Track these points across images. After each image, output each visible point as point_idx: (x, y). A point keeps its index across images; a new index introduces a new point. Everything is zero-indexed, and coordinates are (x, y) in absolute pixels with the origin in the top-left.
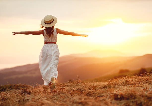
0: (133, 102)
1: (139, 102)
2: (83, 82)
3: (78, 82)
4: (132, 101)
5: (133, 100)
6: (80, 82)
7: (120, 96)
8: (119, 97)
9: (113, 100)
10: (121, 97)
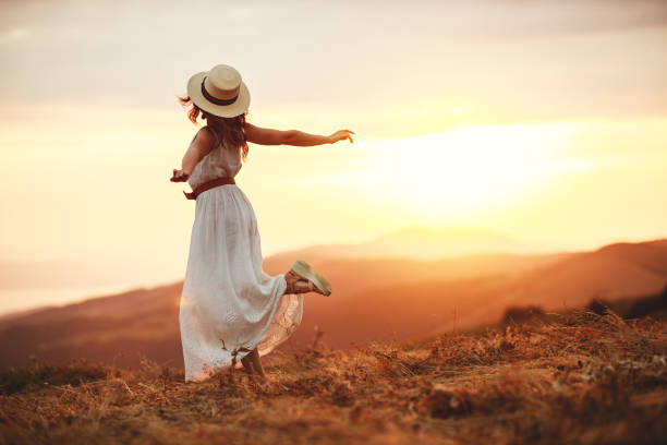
0: (504, 423)
1: (528, 423)
2: (334, 352)
3: (317, 355)
4: (500, 418)
5: (509, 416)
6: (325, 354)
7: (458, 399)
8: (454, 404)
9: (428, 418)
10: (461, 406)
